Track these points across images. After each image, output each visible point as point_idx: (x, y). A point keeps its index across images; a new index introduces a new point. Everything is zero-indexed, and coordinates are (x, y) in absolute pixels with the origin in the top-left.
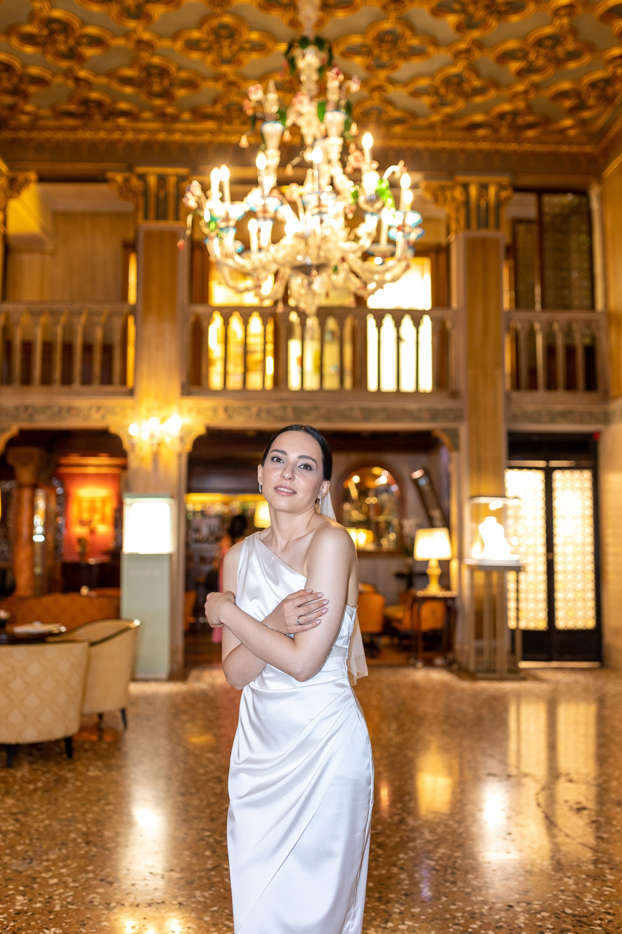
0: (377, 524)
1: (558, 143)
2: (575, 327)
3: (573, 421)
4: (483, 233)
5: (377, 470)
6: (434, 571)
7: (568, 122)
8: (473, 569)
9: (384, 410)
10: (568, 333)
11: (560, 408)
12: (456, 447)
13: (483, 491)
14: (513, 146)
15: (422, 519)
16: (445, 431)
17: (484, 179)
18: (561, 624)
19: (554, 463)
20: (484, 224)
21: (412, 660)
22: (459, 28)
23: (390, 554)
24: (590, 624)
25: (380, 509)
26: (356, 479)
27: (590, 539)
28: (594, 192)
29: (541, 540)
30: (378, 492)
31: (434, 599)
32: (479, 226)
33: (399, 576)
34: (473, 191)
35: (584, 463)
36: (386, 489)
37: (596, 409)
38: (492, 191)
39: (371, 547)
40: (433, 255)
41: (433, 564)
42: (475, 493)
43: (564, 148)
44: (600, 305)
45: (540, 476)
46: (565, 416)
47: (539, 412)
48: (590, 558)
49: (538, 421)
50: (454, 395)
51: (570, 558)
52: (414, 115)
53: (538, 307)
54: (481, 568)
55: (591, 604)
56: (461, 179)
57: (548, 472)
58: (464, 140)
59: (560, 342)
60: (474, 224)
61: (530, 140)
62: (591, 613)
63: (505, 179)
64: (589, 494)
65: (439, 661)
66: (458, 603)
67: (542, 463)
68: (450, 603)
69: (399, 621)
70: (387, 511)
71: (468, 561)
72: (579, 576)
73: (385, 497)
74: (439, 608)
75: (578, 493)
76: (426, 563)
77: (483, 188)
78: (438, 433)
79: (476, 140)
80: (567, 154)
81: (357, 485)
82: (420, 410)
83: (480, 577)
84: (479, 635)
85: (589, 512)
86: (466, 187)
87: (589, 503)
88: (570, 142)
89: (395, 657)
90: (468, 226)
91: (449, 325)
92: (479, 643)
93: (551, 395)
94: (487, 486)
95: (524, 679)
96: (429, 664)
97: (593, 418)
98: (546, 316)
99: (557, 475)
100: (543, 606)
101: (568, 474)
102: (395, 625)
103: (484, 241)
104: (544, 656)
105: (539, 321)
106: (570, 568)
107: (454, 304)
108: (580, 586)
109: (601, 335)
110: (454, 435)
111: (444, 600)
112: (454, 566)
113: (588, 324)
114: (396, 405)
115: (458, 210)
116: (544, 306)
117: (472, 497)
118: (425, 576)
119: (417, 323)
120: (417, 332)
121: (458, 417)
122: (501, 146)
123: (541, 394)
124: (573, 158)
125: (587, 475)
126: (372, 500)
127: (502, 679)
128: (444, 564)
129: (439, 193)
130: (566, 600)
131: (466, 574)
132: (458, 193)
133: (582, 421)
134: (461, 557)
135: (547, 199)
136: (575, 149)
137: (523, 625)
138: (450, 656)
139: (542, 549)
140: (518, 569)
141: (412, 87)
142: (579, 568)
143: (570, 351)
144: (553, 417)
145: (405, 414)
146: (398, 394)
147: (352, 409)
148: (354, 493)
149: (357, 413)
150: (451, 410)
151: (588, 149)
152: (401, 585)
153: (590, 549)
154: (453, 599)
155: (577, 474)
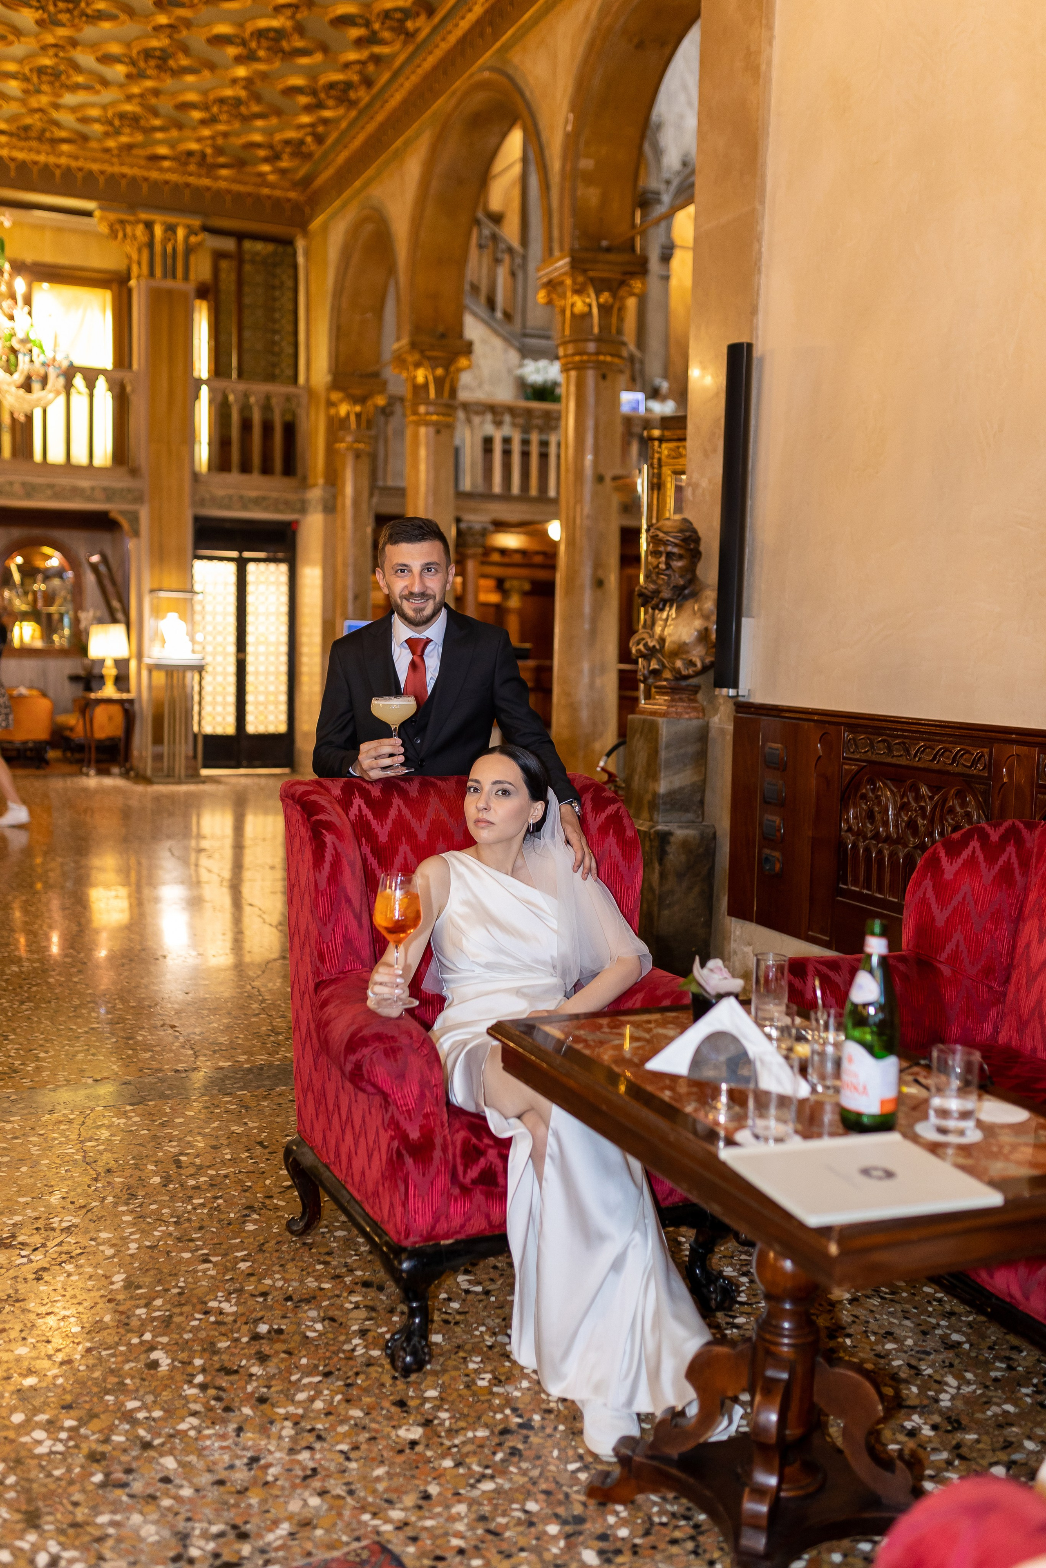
0: (49, 616)
1: (261, 185)
2: (274, 401)
3: (266, 509)
4: (169, 284)
5: (47, 550)
6: (110, 671)
7: (266, 168)
8: (152, 668)
9: (51, 486)
10: (267, 407)
11: (254, 494)
12: (136, 533)
13: (166, 584)
14: (206, 182)
15: (103, 612)
16: (123, 513)
17: (171, 219)
18: (251, 728)
19: (247, 554)
20: (170, 272)
21: (85, 770)
22: (129, 76)
23: (63, 653)
24: (282, 728)
25: (49, 599)
26: (19, 560)
27: (284, 639)
28: (300, 244)
29: (232, 638)
30: (48, 575)
31: (109, 701)
32: (165, 276)
33: (74, 679)
34: (158, 231)
35: (280, 555)
36: (59, 573)
37: (292, 497)
38: (181, 233)
39: (39, 644)
40: (115, 286)
41: (109, 663)
42: (155, 586)
43: (266, 191)
44: (302, 379)
45: (232, 567)
46: (258, 502)
47: (230, 497)
48: (284, 659)
49: (229, 508)
50: (134, 472)
51: (262, 659)
52: (85, 138)
53: (234, 374)
54: (158, 667)
55: (284, 708)
56: (144, 216)
57: (242, 565)
58: (148, 169)
59: (257, 417)
60: (158, 272)
61: (225, 179)
62: (283, 717)
63: (196, 222)
64: (285, 589)
65: (116, 770)
66: (136, 706)
67: (234, 554)
68: (127, 705)
69: (72, 729)
70: (58, 601)
71: (147, 660)
72: (272, 678)
73: (56, 582)
74: (116, 710)
75: (273, 588)
76: (102, 662)
77: (171, 229)
78: (113, 515)
79: (161, 170)
80: (269, 197)
81: (19, 567)
82: (93, 489)
83: (160, 678)
84: (158, 739)
85: (285, 609)
86: (149, 226)
87: (285, 599)
88: (272, 186)
89: (66, 768)
90: (152, 274)
91: (129, 389)
92: (158, 749)
93: (245, 478)
94: (171, 579)
95: (204, 782)
96: (103, 772)
97: (288, 506)
98: (242, 387)
99: (251, 567)
100: (232, 709)
101: (262, 566)
102: (67, 733)
103: (170, 292)
104: (233, 763)
105: (233, 391)
106: (262, 669)
107: (135, 366)
108: (272, 688)
109: (302, 412)
110: (134, 519)
111: (121, 702)
112: (133, 664)
113: (288, 398)
114: (64, 481)
115: (140, 251)
116: (240, 375)
117: (152, 591)
118: (101, 678)
119: (91, 385)
120: (91, 396)
121: (139, 499)
122: (192, 180)
123: (234, 477)
124: (277, 203)
125: (284, 568)
126: (40, 586)
127: (180, 782)
128: (122, 664)
129: (117, 226)
130: (257, 704)
131: (145, 673)
132: (140, 230)
133: (278, 511)
134: (140, 656)
135: (248, 245)
136: (278, 193)
137: (208, 729)
138: (128, 765)
139: (232, 649)
140: (200, 669)
141: (79, 115)
142: (272, 669)
143: (267, 428)
144: (245, 503)
145: (76, 492)
146: (68, 466)
147: (11, 483)
148: (17, 577)
149: (17, 488)
150: (129, 490)
151: (292, 195)
152: (76, 690)
153: (284, 649)
154: (131, 702)
155: (272, 566)
